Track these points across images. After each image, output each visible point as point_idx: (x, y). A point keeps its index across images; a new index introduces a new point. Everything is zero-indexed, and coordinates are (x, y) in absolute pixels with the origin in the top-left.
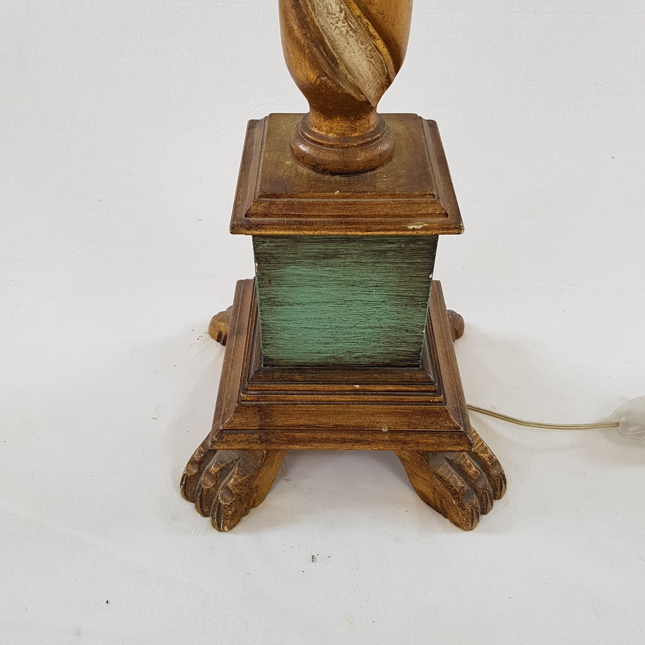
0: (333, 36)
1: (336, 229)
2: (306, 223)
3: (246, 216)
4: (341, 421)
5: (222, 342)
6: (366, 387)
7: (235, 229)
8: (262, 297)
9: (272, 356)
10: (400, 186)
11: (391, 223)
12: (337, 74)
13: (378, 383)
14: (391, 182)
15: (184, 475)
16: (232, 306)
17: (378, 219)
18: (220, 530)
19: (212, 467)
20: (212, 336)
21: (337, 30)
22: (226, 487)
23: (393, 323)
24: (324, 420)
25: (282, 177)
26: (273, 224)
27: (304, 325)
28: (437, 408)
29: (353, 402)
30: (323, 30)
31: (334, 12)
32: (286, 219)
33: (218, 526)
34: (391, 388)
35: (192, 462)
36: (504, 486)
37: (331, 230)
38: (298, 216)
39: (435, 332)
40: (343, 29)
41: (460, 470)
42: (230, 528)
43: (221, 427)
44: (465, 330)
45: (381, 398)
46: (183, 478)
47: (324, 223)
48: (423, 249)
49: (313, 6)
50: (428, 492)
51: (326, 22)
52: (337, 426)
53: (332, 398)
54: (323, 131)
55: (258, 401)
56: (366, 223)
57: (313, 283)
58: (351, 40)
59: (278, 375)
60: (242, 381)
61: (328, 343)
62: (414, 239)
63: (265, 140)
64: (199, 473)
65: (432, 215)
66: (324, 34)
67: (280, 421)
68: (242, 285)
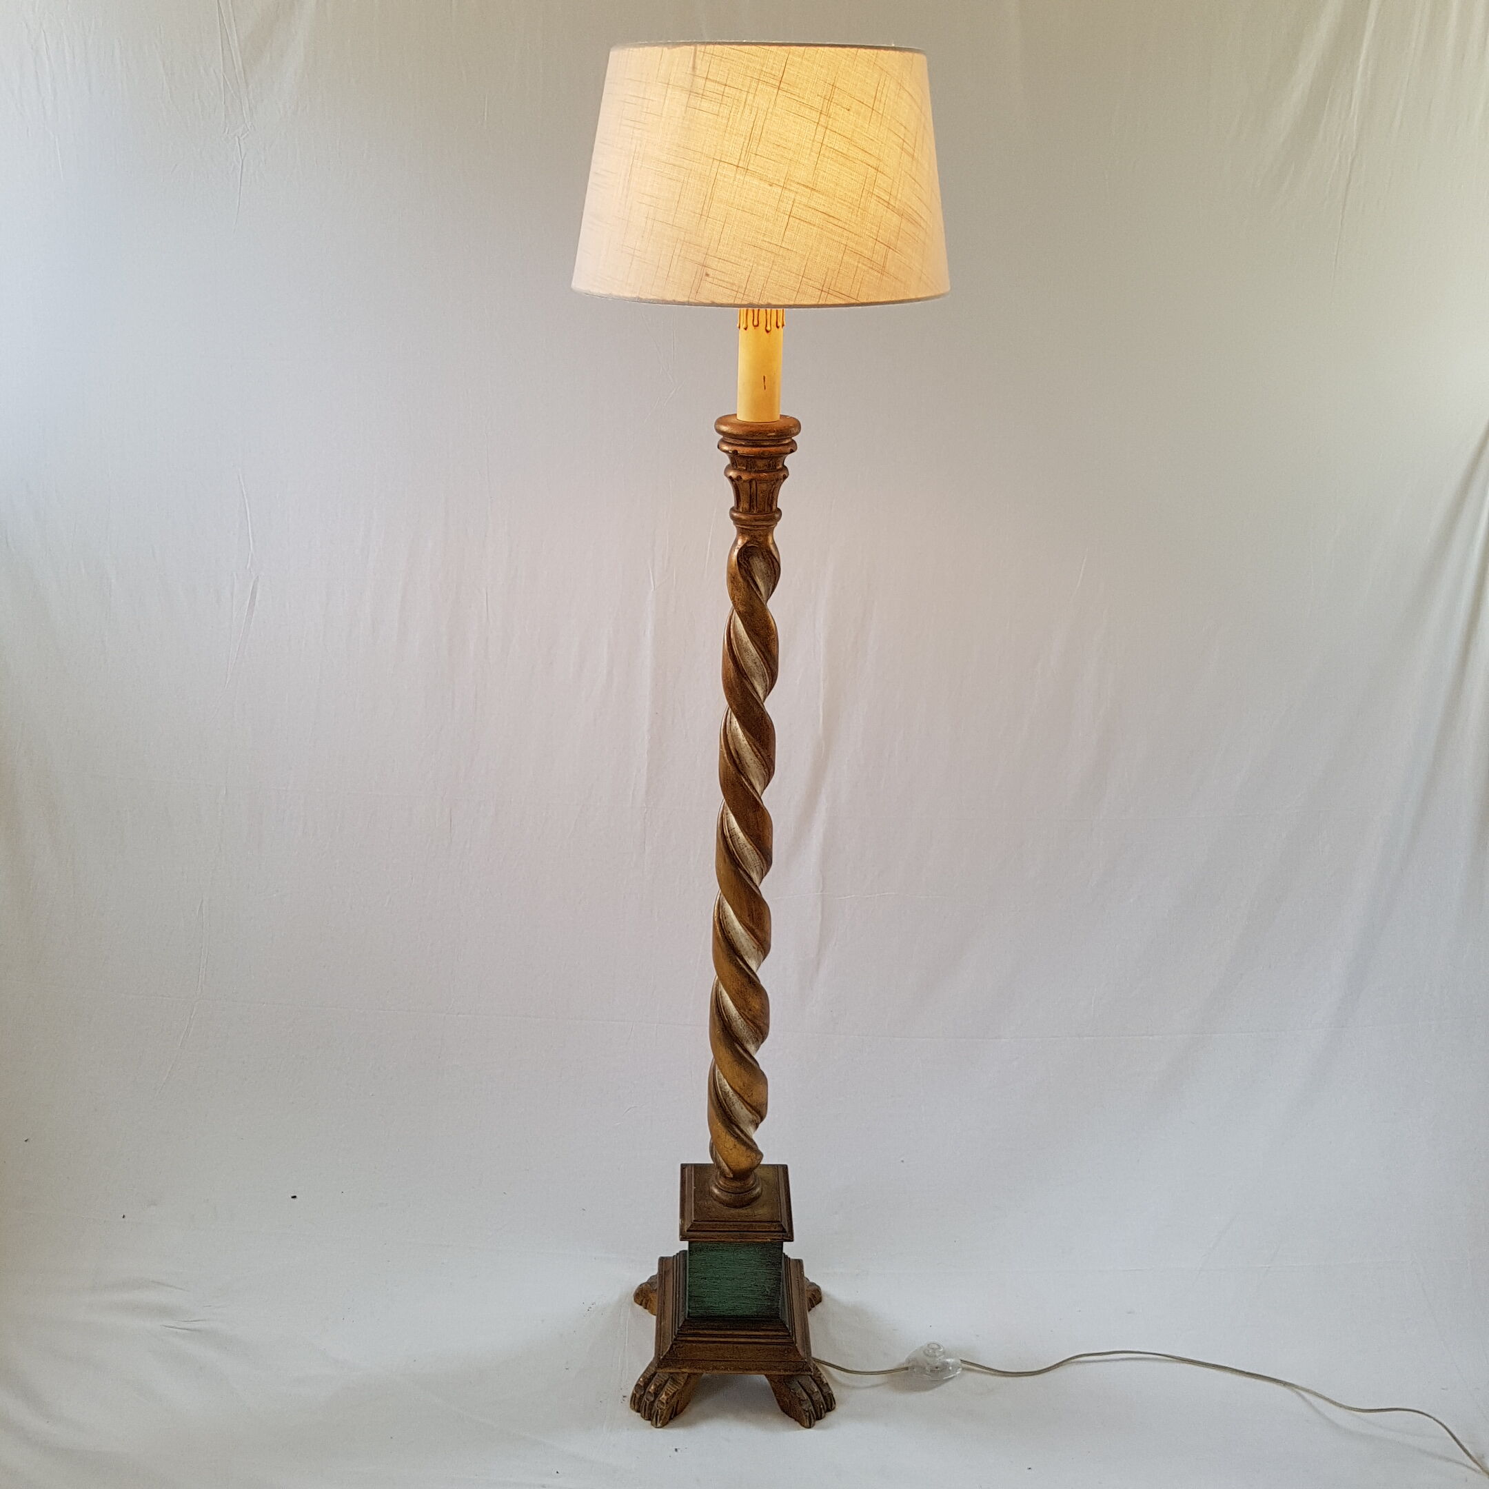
5: (645, 1305)
7: (681, 1239)
15: (633, 1394)
18: (656, 1427)
20: (637, 1301)
28: (791, 1347)
33: (655, 1425)
36: (832, 1402)
39: (792, 1293)
41: (804, 1387)
43: (661, 1357)
44: (824, 1298)
46: (632, 1396)
48: (777, 1246)
50: (786, 1404)
68: (662, 1261)
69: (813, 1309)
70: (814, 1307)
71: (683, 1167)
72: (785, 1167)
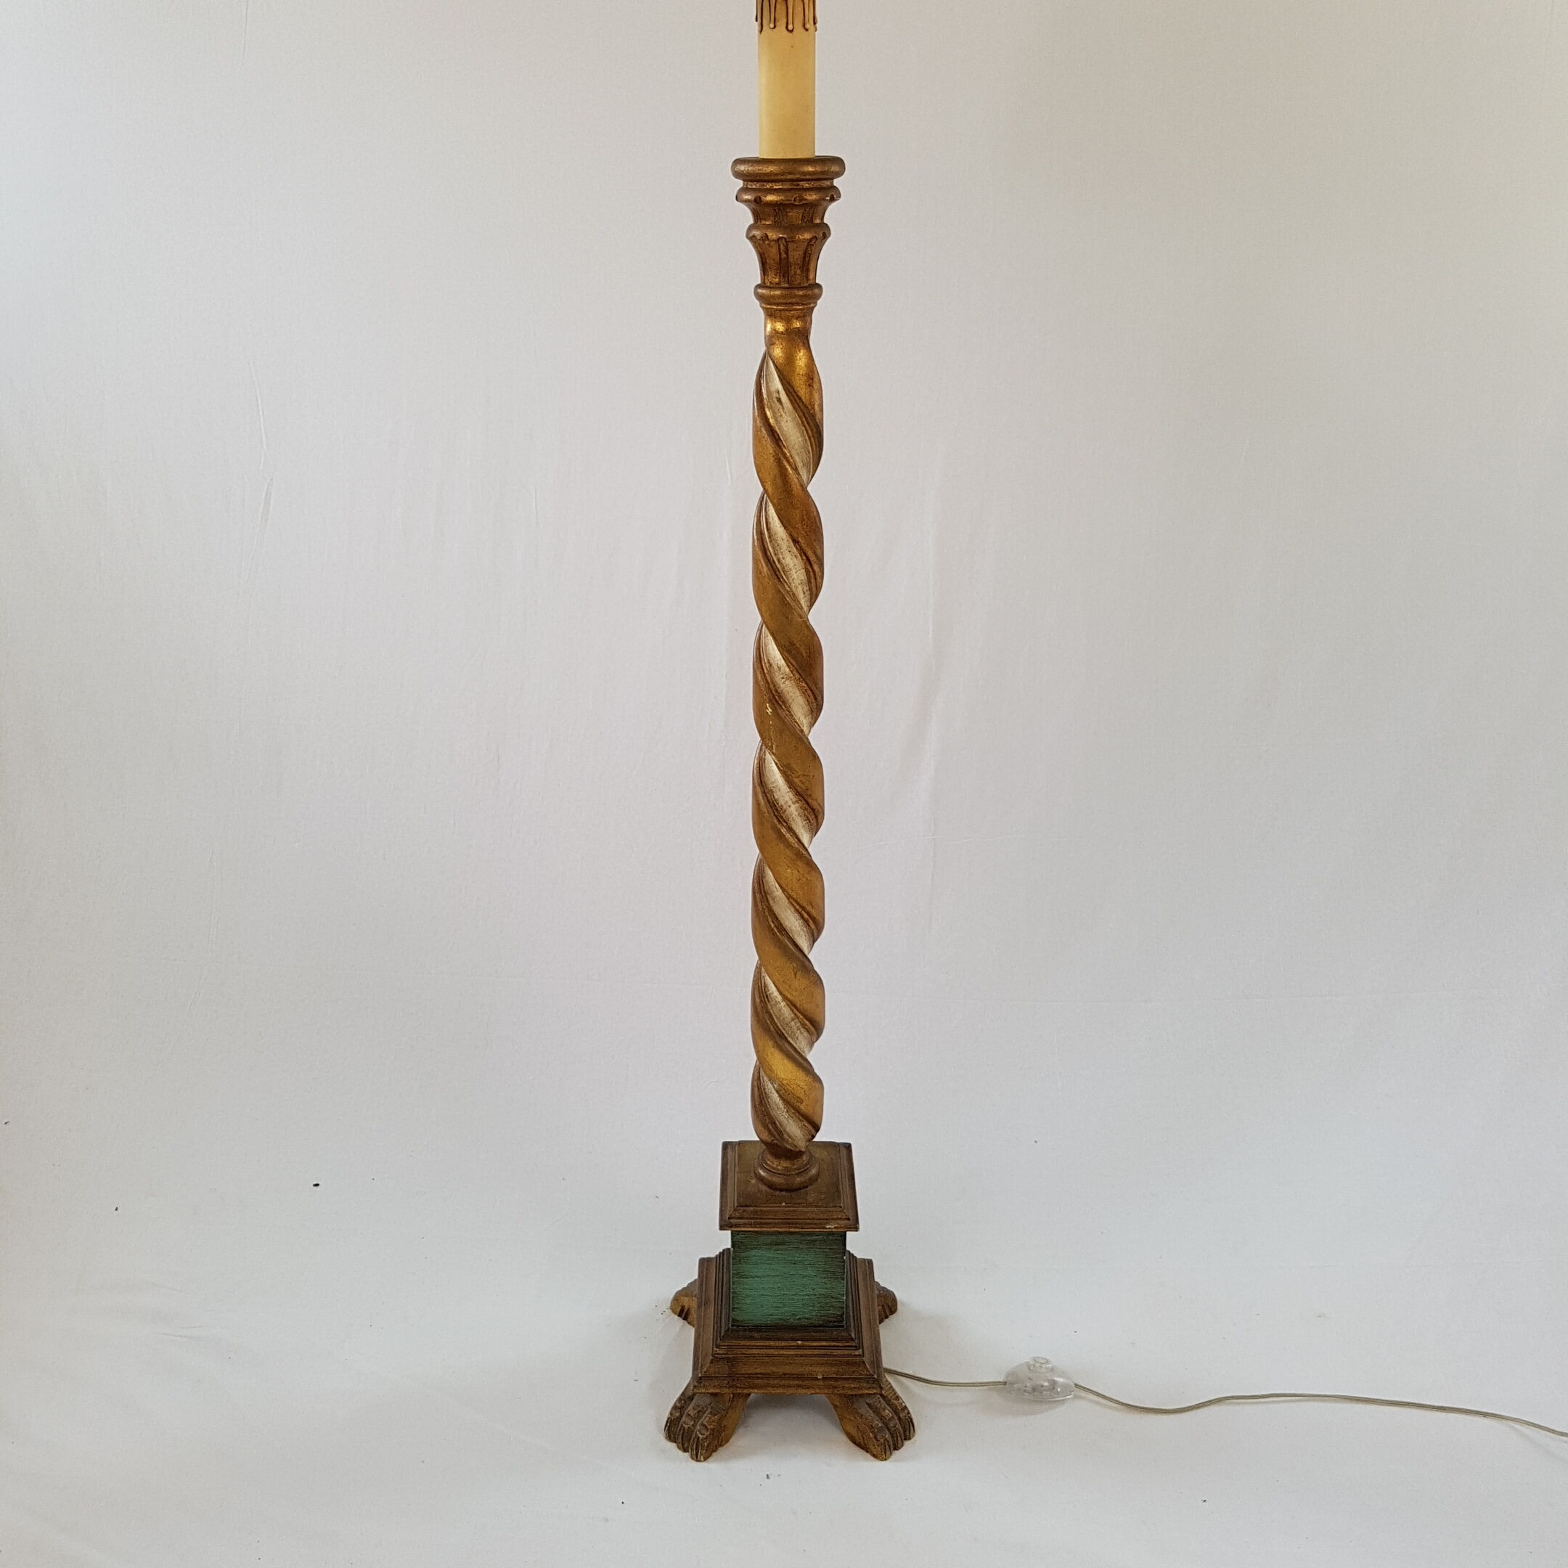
1: (783, 1227)
2: (766, 1224)
3: (729, 1218)
4: (788, 1369)
5: (683, 1316)
6: (806, 1343)
7: (722, 1228)
8: (734, 1272)
9: (739, 1318)
10: (820, 1200)
11: (815, 1224)
12: (783, 1139)
13: (815, 1340)
14: (816, 1196)
15: (669, 1419)
16: (695, 1280)
17: (808, 1221)
18: (697, 1461)
19: (690, 1409)
20: (674, 1312)
21: (783, 1116)
22: (703, 1425)
23: (823, 1291)
24: (775, 1369)
25: (750, 1192)
26: (745, 1224)
27: (762, 1292)
28: (857, 1359)
29: (796, 1355)
32: (753, 1221)
33: (696, 1458)
34: (824, 1343)
35: (675, 1408)
36: (912, 1428)
37: (780, 1228)
38: (760, 1219)
39: (861, 1303)
41: (877, 1411)
42: (706, 1459)
43: (700, 1375)
44: (899, 1307)
45: (816, 1352)
46: (667, 1422)
47: (776, 1224)
48: (838, 1240)
50: (854, 1432)
51: (777, 1113)
52: (785, 1374)
53: (782, 1352)
54: (773, 1162)
55: (727, 1354)
56: (802, 1224)
57: (768, 1262)
59: (741, 1333)
60: (715, 1339)
61: (778, 1307)
62: (832, 1234)
63: (737, 1163)
64: (681, 1416)
65: (841, 1219)
66: (775, 1119)
67: (744, 1370)
68: (704, 1263)
69: (887, 1320)
70: (887, 1317)
71: (726, 1146)
72: (847, 1145)
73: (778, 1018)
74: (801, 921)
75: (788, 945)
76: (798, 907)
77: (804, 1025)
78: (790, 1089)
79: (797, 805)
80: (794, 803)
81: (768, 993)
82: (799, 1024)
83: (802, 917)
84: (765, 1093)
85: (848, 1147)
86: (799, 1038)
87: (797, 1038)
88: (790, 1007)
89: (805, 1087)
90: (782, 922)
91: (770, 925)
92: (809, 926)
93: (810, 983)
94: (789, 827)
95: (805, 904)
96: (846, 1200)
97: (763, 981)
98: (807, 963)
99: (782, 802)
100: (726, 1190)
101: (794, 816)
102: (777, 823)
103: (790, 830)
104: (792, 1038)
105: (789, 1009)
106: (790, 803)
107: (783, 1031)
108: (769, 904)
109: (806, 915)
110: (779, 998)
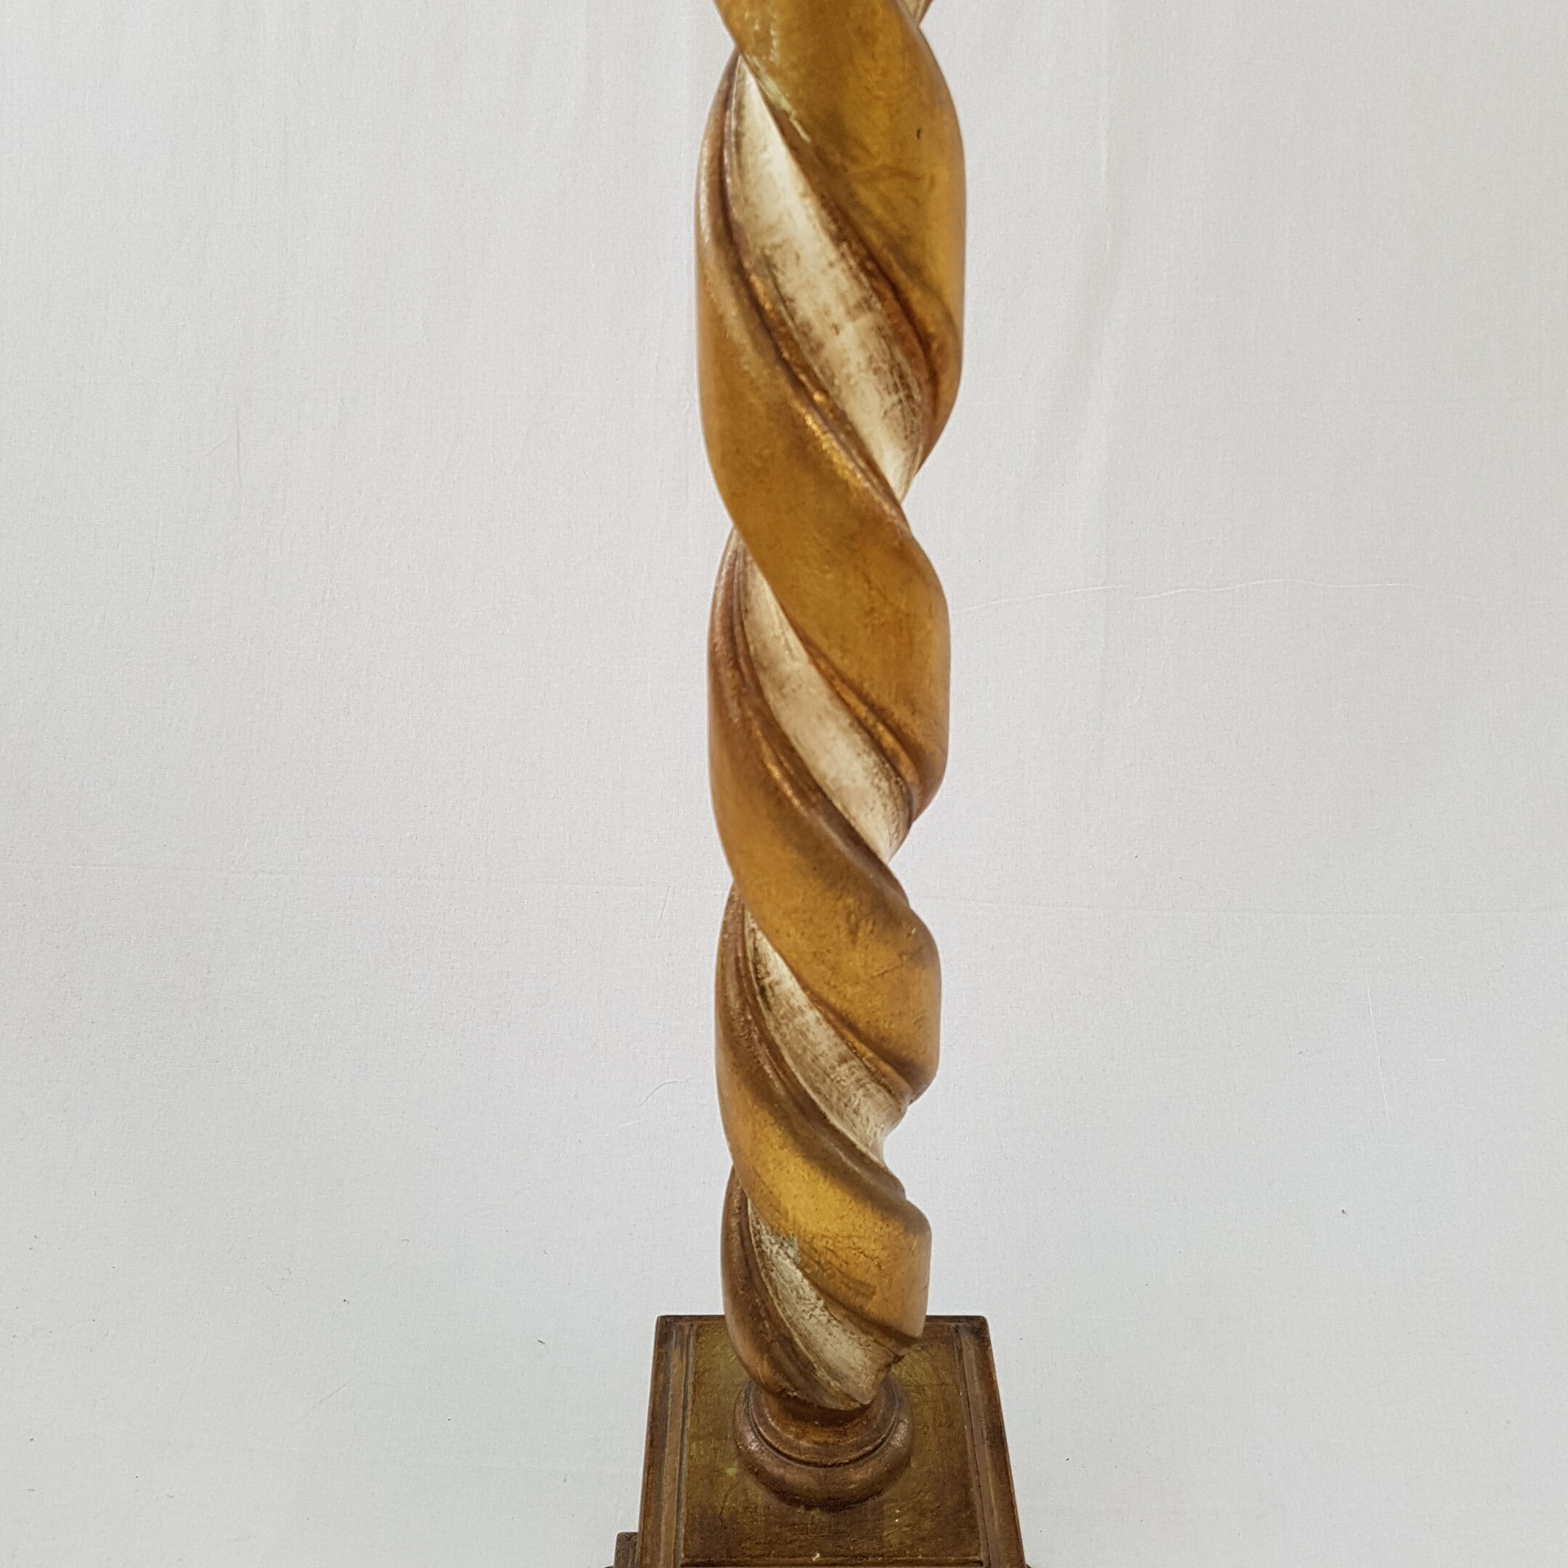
0: (806, 1329)
10: (923, 1539)
14: (908, 1526)
21: (813, 1319)
25: (721, 1513)
30: (790, 1324)
31: (807, 1297)
40: (822, 1318)
49: (775, 1289)
51: (796, 1310)
54: (791, 1433)
58: (834, 1330)
63: (689, 1401)
66: (792, 1330)
72: (976, 1324)
73: (796, 1058)
74: (871, 760)
75: (828, 840)
76: (862, 711)
77: (877, 1077)
78: (836, 1262)
79: (865, 320)
80: (852, 314)
81: (767, 981)
82: (861, 1073)
83: (877, 746)
84: (762, 1253)
85: (977, 1327)
86: (863, 1111)
87: (856, 1112)
88: (834, 1027)
89: (883, 1255)
90: (809, 761)
91: (768, 773)
92: (898, 774)
93: (901, 955)
94: (834, 409)
95: (885, 701)
96: (991, 1524)
97: (749, 944)
98: (890, 892)
99: (806, 308)
100: (660, 1487)
101: (852, 368)
102: (790, 391)
103: (840, 422)
104: (840, 1115)
105: (832, 1032)
106: (838, 313)
107: (814, 1096)
108: (765, 702)
109: (888, 740)
110: (800, 998)
